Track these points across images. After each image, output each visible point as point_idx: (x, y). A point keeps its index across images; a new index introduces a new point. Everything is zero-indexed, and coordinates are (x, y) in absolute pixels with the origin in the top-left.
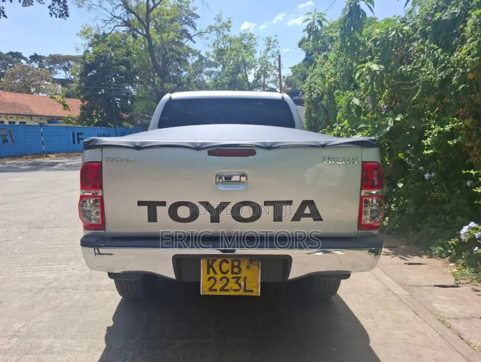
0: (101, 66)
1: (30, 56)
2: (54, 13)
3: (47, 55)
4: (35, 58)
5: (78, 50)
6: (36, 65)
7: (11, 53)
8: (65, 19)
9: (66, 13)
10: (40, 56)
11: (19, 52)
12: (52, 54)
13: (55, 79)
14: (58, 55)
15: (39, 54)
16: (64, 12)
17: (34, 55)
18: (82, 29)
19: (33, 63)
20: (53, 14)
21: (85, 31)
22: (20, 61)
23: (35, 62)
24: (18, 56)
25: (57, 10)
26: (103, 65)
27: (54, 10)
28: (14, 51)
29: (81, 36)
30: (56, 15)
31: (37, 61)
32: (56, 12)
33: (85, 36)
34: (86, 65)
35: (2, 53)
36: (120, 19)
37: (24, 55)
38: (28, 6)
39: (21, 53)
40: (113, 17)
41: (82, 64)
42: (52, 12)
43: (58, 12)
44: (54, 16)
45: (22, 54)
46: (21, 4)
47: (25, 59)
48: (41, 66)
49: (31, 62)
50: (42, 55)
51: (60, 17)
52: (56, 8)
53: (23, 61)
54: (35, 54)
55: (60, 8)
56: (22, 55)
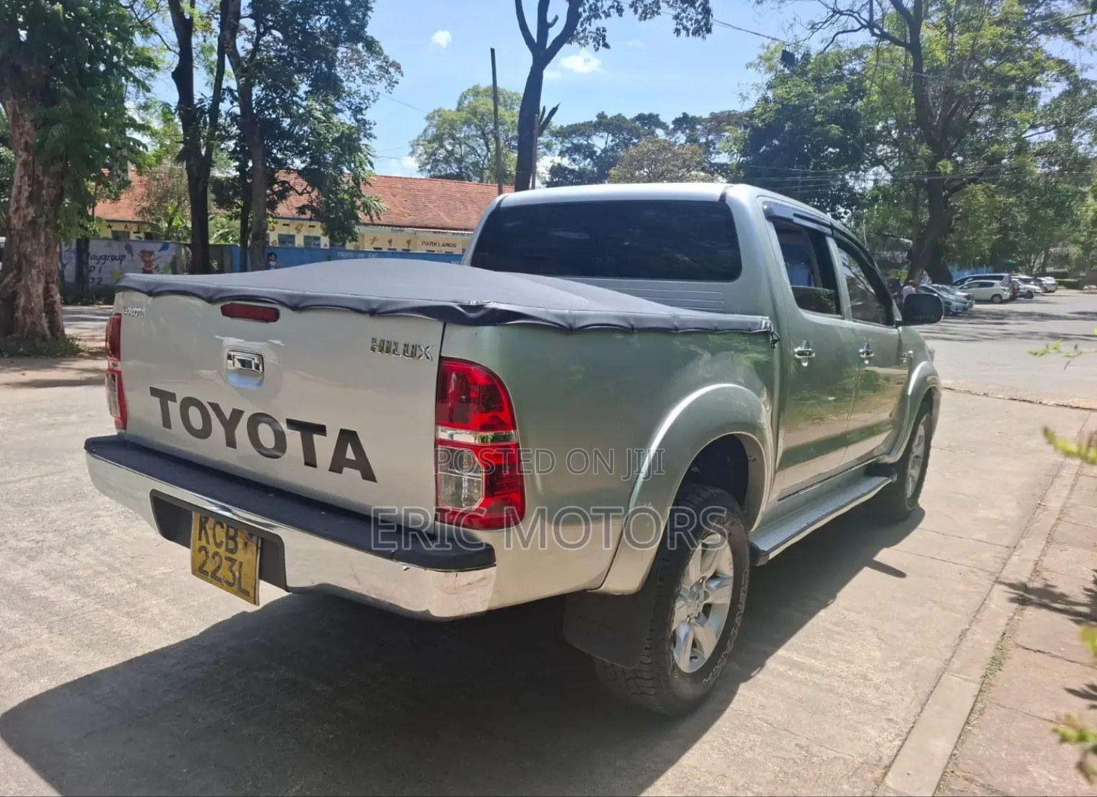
0: (787, 128)
1: (673, 119)
2: (685, 28)
3: (706, 115)
4: (684, 122)
5: (744, 98)
6: (681, 138)
7: (641, 117)
8: (704, 37)
9: (706, 24)
10: (694, 118)
11: (655, 113)
12: (717, 111)
13: (712, 165)
14: (729, 111)
15: (691, 114)
16: (702, 24)
17: (682, 116)
18: (762, 52)
19: (679, 134)
20: (682, 31)
21: (769, 55)
22: (653, 133)
23: (682, 133)
24: (650, 121)
25: (691, 19)
26: (791, 126)
27: (684, 21)
28: (647, 113)
29: (757, 66)
30: (688, 30)
31: (686, 128)
32: (688, 25)
33: (767, 64)
34: (755, 129)
35: (624, 118)
36: (852, 15)
37: (662, 119)
38: (650, 18)
39: (657, 115)
40: (831, 13)
41: (746, 127)
42: (680, 27)
43: (692, 25)
44: (683, 33)
45: (660, 117)
46: (638, 16)
47: (663, 126)
48: (692, 140)
49: (675, 130)
50: (698, 116)
51: (694, 34)
52: (689, 17)
53: (660, 132)
54: (684, 114)
55: (697, 14)
56: (658, 120)
